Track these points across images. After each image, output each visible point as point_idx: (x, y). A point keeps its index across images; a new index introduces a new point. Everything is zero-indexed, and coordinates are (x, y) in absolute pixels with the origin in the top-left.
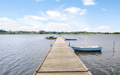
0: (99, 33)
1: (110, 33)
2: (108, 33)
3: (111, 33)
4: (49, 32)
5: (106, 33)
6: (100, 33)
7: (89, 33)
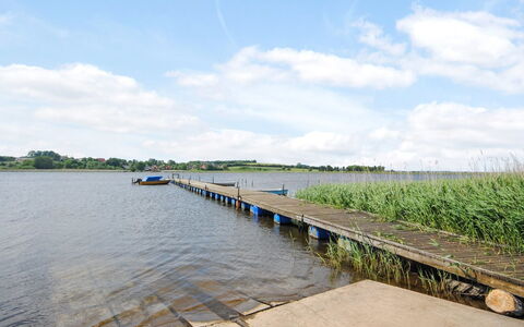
0: (300, 167)
1: (337, 169)
2: (329, 169)
3: (340, 167)
4: (84, 159)
5: (322, 169)
6: (306, 167)
7: (266, 166)
